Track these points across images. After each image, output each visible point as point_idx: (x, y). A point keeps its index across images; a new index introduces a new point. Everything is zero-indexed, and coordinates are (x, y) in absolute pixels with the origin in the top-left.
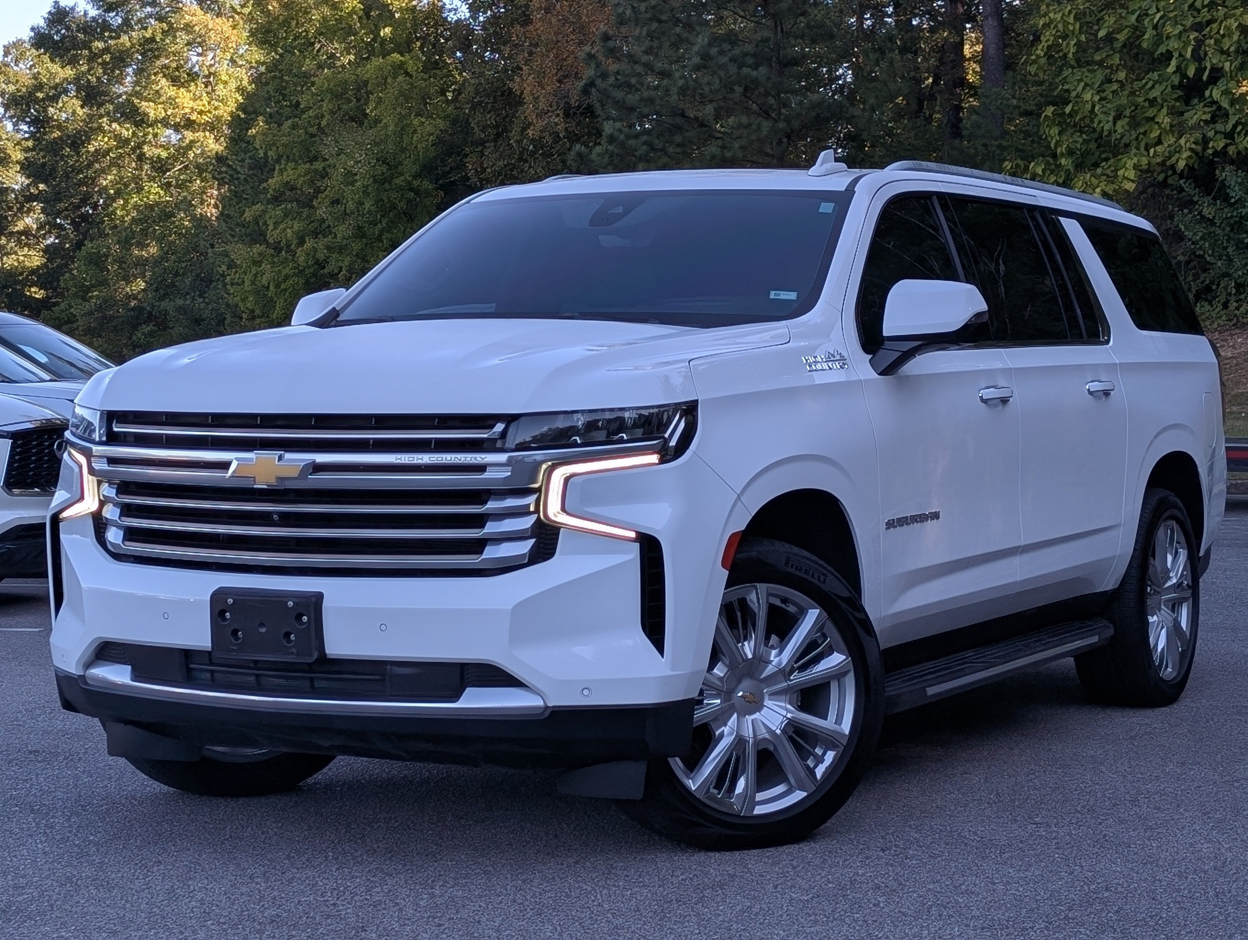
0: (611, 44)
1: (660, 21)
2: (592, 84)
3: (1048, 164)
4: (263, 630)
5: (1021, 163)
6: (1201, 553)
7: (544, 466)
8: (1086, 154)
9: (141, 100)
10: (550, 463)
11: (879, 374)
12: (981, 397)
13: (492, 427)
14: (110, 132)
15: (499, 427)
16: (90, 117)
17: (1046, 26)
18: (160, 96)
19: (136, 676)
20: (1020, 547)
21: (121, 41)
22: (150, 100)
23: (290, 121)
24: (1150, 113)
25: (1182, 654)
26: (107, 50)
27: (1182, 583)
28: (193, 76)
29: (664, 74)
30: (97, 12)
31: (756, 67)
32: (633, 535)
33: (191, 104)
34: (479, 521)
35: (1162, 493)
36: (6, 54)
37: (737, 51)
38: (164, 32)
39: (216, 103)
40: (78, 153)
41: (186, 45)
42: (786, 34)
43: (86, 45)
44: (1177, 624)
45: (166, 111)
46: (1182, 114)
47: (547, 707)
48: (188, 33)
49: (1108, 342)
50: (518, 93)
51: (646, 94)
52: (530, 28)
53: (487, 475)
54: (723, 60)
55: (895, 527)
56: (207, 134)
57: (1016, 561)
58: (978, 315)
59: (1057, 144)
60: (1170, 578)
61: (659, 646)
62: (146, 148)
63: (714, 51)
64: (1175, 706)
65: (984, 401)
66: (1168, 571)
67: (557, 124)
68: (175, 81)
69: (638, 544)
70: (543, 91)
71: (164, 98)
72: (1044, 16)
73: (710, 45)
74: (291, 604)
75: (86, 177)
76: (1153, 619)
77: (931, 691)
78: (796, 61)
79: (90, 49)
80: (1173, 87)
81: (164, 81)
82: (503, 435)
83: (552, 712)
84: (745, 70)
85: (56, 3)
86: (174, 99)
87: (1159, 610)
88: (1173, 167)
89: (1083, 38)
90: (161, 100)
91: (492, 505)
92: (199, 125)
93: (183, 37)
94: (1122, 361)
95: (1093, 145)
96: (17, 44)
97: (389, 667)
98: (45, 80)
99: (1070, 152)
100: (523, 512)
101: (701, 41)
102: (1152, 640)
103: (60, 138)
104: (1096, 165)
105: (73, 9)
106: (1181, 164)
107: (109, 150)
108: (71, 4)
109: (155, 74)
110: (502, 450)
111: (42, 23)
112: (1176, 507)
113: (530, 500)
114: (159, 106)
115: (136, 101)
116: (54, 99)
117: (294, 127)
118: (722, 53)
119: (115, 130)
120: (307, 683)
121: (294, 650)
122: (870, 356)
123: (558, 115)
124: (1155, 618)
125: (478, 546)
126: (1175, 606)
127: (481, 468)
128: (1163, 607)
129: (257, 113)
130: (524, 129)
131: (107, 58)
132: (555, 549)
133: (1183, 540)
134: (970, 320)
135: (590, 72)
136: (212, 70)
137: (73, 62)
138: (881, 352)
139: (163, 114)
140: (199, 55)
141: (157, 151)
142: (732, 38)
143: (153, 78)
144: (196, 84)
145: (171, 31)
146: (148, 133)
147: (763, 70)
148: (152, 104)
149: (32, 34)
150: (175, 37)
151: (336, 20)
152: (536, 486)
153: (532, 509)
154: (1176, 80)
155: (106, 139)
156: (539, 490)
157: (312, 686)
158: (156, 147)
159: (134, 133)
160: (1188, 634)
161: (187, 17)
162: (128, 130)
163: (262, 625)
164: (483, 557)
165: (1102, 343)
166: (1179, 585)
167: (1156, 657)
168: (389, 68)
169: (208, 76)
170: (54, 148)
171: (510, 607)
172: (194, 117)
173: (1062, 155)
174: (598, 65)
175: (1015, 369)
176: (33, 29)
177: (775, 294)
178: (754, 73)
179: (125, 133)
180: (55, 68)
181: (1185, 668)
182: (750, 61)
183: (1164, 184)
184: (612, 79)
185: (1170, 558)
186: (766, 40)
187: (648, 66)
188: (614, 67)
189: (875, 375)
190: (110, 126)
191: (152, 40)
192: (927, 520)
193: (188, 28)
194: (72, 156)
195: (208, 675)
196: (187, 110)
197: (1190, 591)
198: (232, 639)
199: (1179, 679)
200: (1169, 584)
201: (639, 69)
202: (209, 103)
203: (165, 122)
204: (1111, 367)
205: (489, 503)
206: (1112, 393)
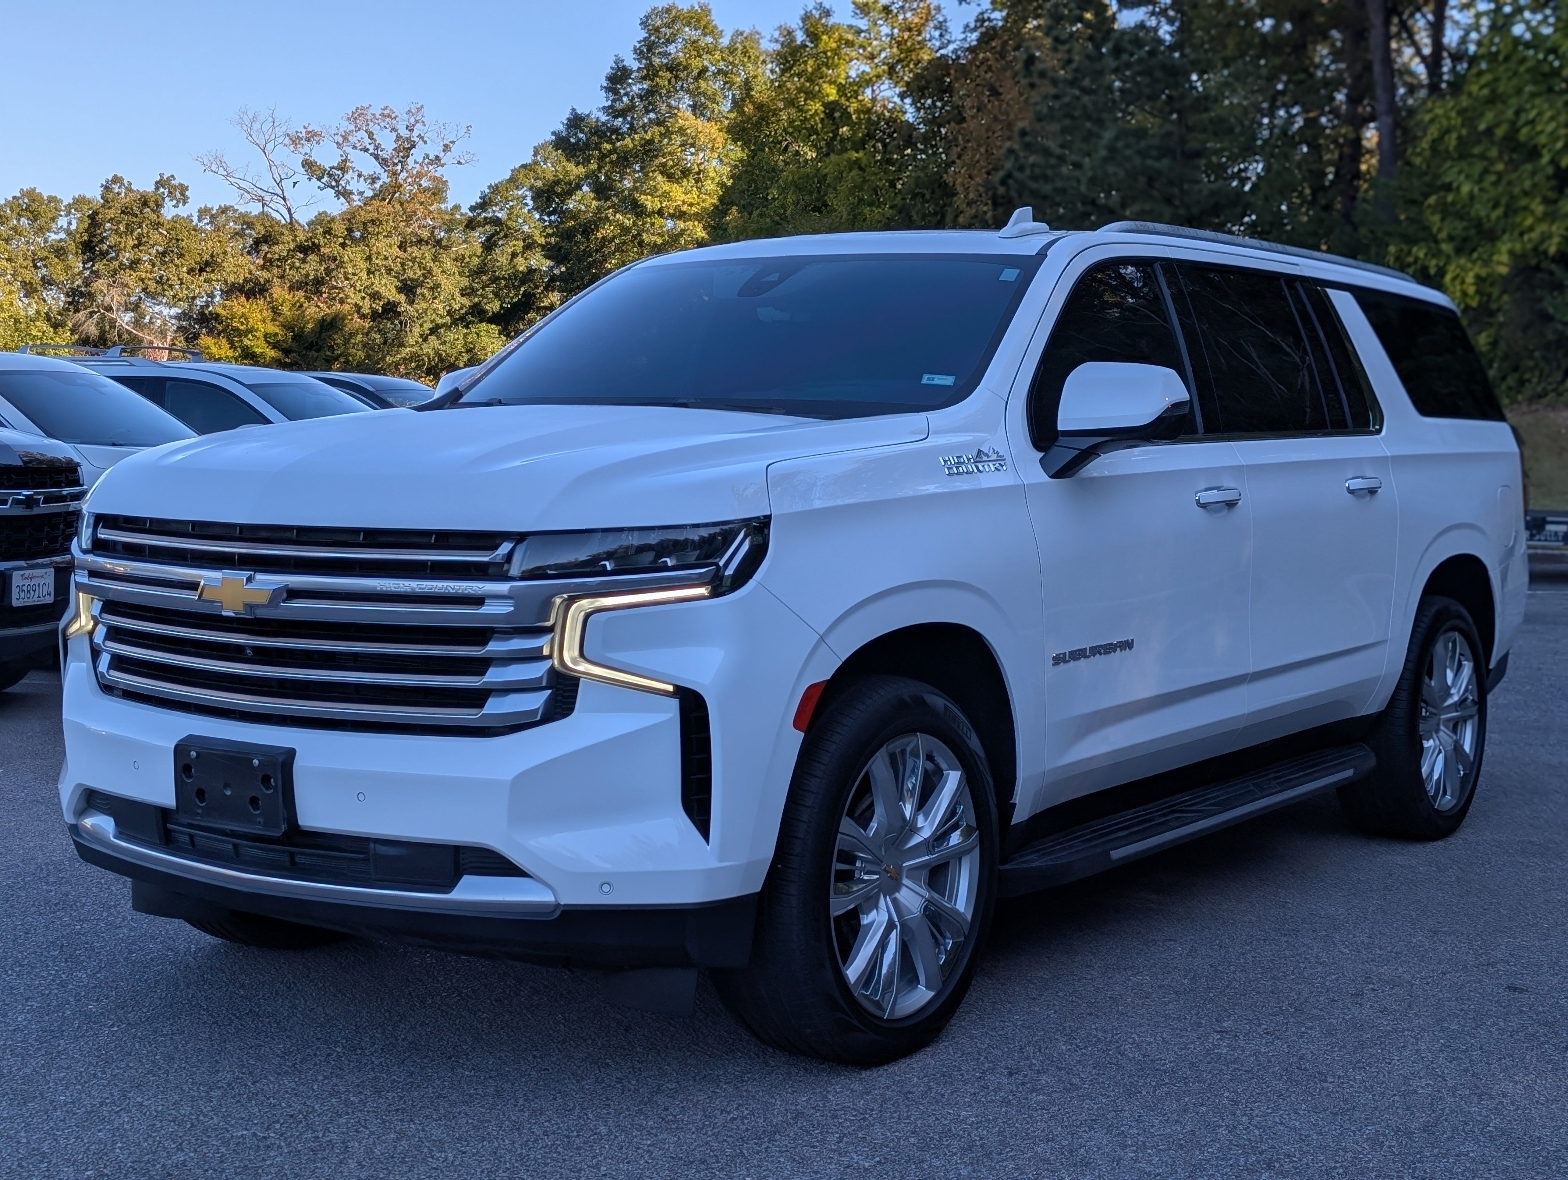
0: (1028, 139)
1: (1072, 117)
2: (1009, 175)
3: (1430, 249)
4: (228, 793)
5: (1405, 247)
6: (1492, 665)
7: (558, 601)
8: (1465, 240)
9: (641, 194)
10: (565, 596)
11: (1051, 477)
12: (1198, 502)
13: (496, 547)
14: (614, 221)
15: (506, 547)
16: (599, 209)
17: (1432, 121)
18: (657, 190)
19: (121, 833)
20: (1248, 674)
21: (625, 142)
22: (648, 194)
23: (758, 211)
24: (1524, 202)
25: (1464, 780)
26: (614, 151)
27: (1466, 699)
28: (686, 173)
29: (1077, 166)
30: (607, 118)
31: (1158, 159)
32: (670, 688)
33: (683, 197)
34: (480, 666)
35: (1439, 602)
36: (535, 155)
37: (1143, 144)
38: (661, 134)
39: (704, 197)
40: (588, 239)
41: (680, 146)
42: (1190, 129)
43: (598, 147)
44: (1458, 747)
45: (661, 203)
46: (1555, 202)
47: (558, 905)
48: (682, 135)
49: (1379, 432)
50: (951, 184)
51: (1059, 184)
52: (965, 125)
53: (485, 610)
54: (1128, 152)
55: (1066, 662)
56: (696, 223)
57: (1243, 690)
58: (1176, 406)
59: (1440, 230)
60: (1450, 695)
61: (704, 828)
62: (645, 236)
63: (1120, 144)
64: (1451, 839)
65: (1203, 506)
66: (1449, 688)
67: (985, 213)
68: (670, 177)
69: (677, 700)
70: (973, 182)
71: (659, 193)
72: (1431, 111)
73: (1117, 138)
74: (256, 762)
75: (594, 260)
76: (1428, 744)
77: (1116, 854)
78: (1198, 154)
79: (600, 150)
80: (1548, 178)
81: (660, 178)
82: (509, 557)
83: (563, 911)
84: (1149, 162)
85: (573, 110)
86: (668, 193)
87: (1437, 731)
88: (1545, 253)
89: (1464, 132)
90: (658, 194)
91: (494, 647)
92: (690, 215)
93: (678, 140)
94: (1395, 454)
95: (1472, 232)
96: (543, 146)
97: (372, 845)
98: (561, 177)
99: (1451, 238)
100: (535, 656)
101: (1108, 135)
102: (1425, 770)
103: (573, 226)
104: (1474, 250)
105: (588, 116)
106: (1552, 250)
107: (614, 237)
108: (587, 112)
109: (654, 171)
110: (506, 578)
111: (561, 128)
112: (1461, 617)
113: (543, 643)
114: (656, 199)
115: (637, 195)
116: (570, 193)
117: (762, 215)
118: (1128, 146)
119: (618, 220)
120: (286, 858)
121: (261, 820)
122: (1041, 454)
123: (987, 204)
124: (1431, 742)
125: (477, 698)
126: (1456, 726)
127: (478, 601)
128: (1442, 728)
129: (732, 203)
130: (957, 216)
131: (614, 157)
132: (574, 703)
133: (1467, 651)
134: (1165, 412)
135: (1009, 165)
136: (702, 167)
137: (587, 161)
138: (1055, 450)
139: (659, 206)
140: (692, 154)
141: (654, 238)
142: (1141, 133)
143: (651, 174)
144: (688, 180)
145: (667, 134)
146: (646, 223)
147: (1165, 163)
148: (649, 197)
149: (553, 138)
150: (670, 139)
151: (801, 121)
152: (548, 624)
153: (546, 652)
154: (1550, 170)
155: (612, 228)
156: (551, 629)
157: (293, 862)
158: (653, 234)
159: (634, 222)
160: (1472, 758)
161: (680, 121)
162: (629, 219)
163: (226, 786)
164: (483, 712)
165: (1371, 433)
166: (1462, 701)
167: (1431, 789)
168: (845, 163)
169: (698, 173)
170: (568, 235)
171: (510, 778)
172: (685, 208)
173: (1443, 241)
174: (1017, 158)
175: (1247, 466)
176: (553, 133)
177: (929, 379)
178: (1157, 165)
179: (628, 223)
180: (571, 166)
181: (1467, 794)
182: (1154, 153)
183: (1537, 268)
184: (1028, 172)
185: (1450, 675)
186: (1169, 134)
187: (1062, 159)
188: (1032, 159)
189: (1045, 478)
190: (615, 216)
191: (651, 142)
192: (1115, 651)
193: (682, 131)
194: (583, 243)
195: (187, 838)
196: (679, 203)
197: (1476, 708)
198: (197, 801)
199: (1460, 806)
200: (1450, 702)
201: (1053, 161)
202: (698, 197)
203: (660, 213)
204: (1380, 462)
205: (491, 643)
206: (1379, 490)
